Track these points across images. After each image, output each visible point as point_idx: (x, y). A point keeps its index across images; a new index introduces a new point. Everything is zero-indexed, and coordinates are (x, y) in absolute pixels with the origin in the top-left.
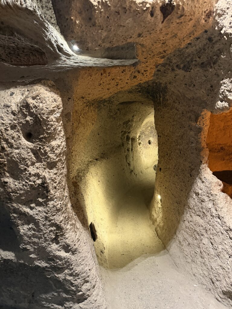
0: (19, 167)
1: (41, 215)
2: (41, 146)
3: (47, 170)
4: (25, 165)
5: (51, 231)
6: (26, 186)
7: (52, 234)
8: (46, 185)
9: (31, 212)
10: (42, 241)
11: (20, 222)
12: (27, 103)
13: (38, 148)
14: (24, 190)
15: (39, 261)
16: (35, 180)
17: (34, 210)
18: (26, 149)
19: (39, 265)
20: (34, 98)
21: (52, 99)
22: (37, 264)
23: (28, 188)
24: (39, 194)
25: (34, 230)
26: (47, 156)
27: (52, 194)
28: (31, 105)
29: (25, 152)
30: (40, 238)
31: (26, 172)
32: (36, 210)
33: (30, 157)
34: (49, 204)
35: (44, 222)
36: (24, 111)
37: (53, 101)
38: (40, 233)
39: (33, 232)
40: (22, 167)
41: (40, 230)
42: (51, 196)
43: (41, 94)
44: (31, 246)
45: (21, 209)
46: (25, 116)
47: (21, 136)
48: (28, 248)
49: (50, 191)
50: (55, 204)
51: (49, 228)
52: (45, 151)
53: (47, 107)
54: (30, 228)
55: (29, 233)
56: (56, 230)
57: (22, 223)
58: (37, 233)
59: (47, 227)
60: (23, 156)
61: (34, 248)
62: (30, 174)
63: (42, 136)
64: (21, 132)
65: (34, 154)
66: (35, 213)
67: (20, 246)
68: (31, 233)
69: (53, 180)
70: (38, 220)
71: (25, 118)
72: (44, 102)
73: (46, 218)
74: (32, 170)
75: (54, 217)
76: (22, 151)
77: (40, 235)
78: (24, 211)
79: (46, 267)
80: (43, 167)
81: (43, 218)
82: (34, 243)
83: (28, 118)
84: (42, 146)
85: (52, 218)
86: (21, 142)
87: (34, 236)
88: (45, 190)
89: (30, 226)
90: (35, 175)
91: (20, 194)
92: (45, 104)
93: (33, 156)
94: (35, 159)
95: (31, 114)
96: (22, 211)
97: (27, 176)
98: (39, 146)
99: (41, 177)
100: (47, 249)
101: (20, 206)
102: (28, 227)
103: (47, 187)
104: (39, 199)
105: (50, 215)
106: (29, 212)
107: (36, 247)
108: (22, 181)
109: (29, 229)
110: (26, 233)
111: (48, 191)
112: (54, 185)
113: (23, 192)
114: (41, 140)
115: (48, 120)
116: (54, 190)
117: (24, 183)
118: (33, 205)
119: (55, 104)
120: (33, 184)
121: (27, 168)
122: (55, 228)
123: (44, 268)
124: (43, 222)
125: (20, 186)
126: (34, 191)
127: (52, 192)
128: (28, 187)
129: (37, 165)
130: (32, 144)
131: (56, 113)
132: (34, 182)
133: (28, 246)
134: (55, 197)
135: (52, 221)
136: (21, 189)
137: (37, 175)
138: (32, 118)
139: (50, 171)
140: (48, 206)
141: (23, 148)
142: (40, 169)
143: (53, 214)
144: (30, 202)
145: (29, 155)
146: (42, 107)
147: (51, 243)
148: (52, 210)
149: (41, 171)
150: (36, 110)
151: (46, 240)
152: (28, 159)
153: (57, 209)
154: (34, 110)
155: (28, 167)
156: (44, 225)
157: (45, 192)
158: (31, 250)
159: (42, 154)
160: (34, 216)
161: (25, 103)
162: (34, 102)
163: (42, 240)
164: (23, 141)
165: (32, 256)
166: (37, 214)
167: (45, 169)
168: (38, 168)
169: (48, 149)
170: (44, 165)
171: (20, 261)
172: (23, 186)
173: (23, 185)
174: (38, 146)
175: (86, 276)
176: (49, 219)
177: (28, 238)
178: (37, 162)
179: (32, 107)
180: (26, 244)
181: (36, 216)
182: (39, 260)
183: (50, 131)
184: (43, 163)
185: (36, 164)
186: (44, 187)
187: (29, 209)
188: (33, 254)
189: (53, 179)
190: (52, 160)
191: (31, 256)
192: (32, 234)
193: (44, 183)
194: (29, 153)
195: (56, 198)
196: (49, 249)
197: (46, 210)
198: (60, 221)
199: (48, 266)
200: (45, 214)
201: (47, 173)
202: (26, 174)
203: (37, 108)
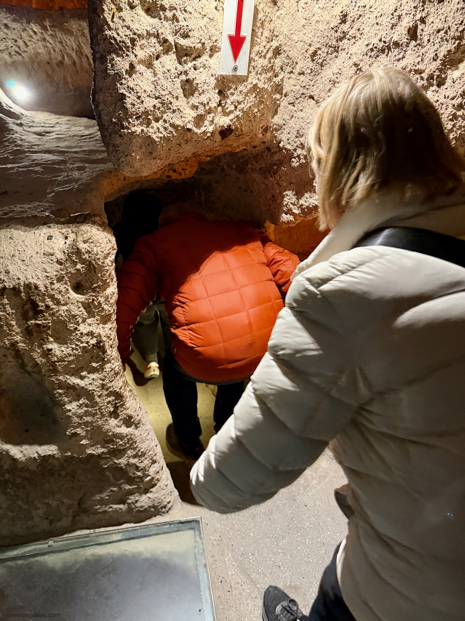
0: (68, 327)
1: (95, 384)
2: (94, 297)
3: (101, 325)
4: (75, 324)
5: (109, 402)
6: (76, 349)
7: (110, 406)
8: (101, 344)
9: (83, 382)
10: (97, 418)
11: (66, 399)
12: (78, 249)
13: (91, 301)
14: (74, 355)
15: (93, 448)
16: (89, 340)
17: (86, 380)
18: (77, 304)
19: (93, 453)
20: (85, 242)
21: (107, 240)
22: (90, 452)
23: (79, 352)
24: (92, 357)
25: (87, 406)
26: (101, 309)
27: (109, 355)
28: (83, 250)
29: (75, 308)
30: (93, 415)
31: (77, 332)
32: (89, 378)
33: (81, 313)
34: (105, 368)
35: (101, 392)
36: (74, 258)
37: (108, 242)
38: (95, 408)
39: (86, 409)
40: (71, 326)
41: (94, 404)
42: (108, 357)
43: (93, 236)
44: (83, 429)
45: (69, 381)
46: (75, 263)
47: (70, 289)
48: (79, 432)
49: (107, 352)
50: (113, 367)
51: (106, 399)
52: (99, 303)
53: (102, 251)
54: (81, 404)
55: (80, 411)
56: (116, 400)
57: (69, 400)
58: (90, 409)
59: (104, 398)
60: (73, 313)
61: (87, 430)
62: (82, 334)
63: (95, 285)
64: (69, 284)
65: (85, 308)
66: (88, 383)
67: (67, 432)
68: (82, 410)
69: (108, 337)
70: (93, 391)
71: (75, 266)
72: (98, 244)
73: (103, 386)
74: (83, 328)
75: (112, 383)
76: (72, 307)
77: (95, 410)
78: (74, 383)
79: (103, 452)
80: (97, 322)
81: (98, 387)
82: (86, 424)
83: (79, 266)
84: (96, 297)
85: (111, 385)
86: (69, 296)
87: (87, 414)
88: (100, 351)
89: (81, 402)
90: (87, 335)
91: (69, 362)
92: (99, 247)
93: (84, 310)
94: (86, 314)
95: (83, 261)
96: (71, 383)
97: (78, 337)
98: (92, 298)
99: (95, 335)
100: (103, 427)
101: (68, 377)
102: (78, 404)
103: (103, 347)
104: (92, 364)
105: (107, 381)
106: (80, 384)
107: (89, 429)
108: (71, 344)
109: (80, 406)
110: (76, 412)
111: (104, 352)
112: (110, 343)
113: (72, 358)
114: (94, 290)
115: (104, 265)
116: (111, 349)
117: (74, 346)
118: (83, 374)
119: (109, 246)
120: (87, 345)
121: (78, 327)
122: (113, 398)
123: (99, 456)
124: (99, 392)
125: (69, 351)
126: (86, 355)
127: (109, 352)
128: (79, 350)
129: (89, 321)
130: (83, 296)
131: (110, 255)
132: (87, 343)
133: (78, 429)
134: (112, 357)
135: (110, 390)
136: (70, 355)
137: (91, 334)
138: (84, 266)
139: (104, 326)
140: (105, 370)
141: (72, 303)
142: (93, 325)
143: (111, 380)
144: (80, 371)
145: (79, 310)
146: (97, 251)
147: (109, 419)
148: (110, 375)
149: (94, 328)
150: (90, 255)
151: (103, 416)
152: (80, 316)
153: (115, 372)
154: (86, 256)
155: (79, 325)
156: (99, 396)
157: (101, 353)
158: (83, 434)
159: (95, 307)
160: (86, 387)
161: (75, 249)
162: (86, 246)
163: (97, 416)
164: (71, 294)
165: (84, 442)
166: (90, 384)
167: (98, 324)
168: (90, 325)
169: (102, 300)
170: (97, 320)
171: (66, 454)
172: (73, 351)
173: (73, 349)
174: (90, 297)
175: (154, 454)
176: (106, 387)
177: (79, 419)
178: (89, 318)
179: (84, 252)
180: (75, 428)
181: (90, 386)
182: (92, 446)
183: (105, 278)
184: (96, 318)
185: (87, 320)
186: (99, 347)
187: (80, 380)
188: (85, 439)
189: (108, 335)
190: (107, 312)
191: (81, 443)
192: (84, 411)
193: (99, 342)
194: (79, 308)
195: (113, 359)
196: (107, 427)
197: (102, 377)
198: (119, 387)
199: (105, 451)
200: (101, 382)
201: (101, 329)
202: (77, 334)
203: (90, 253)
